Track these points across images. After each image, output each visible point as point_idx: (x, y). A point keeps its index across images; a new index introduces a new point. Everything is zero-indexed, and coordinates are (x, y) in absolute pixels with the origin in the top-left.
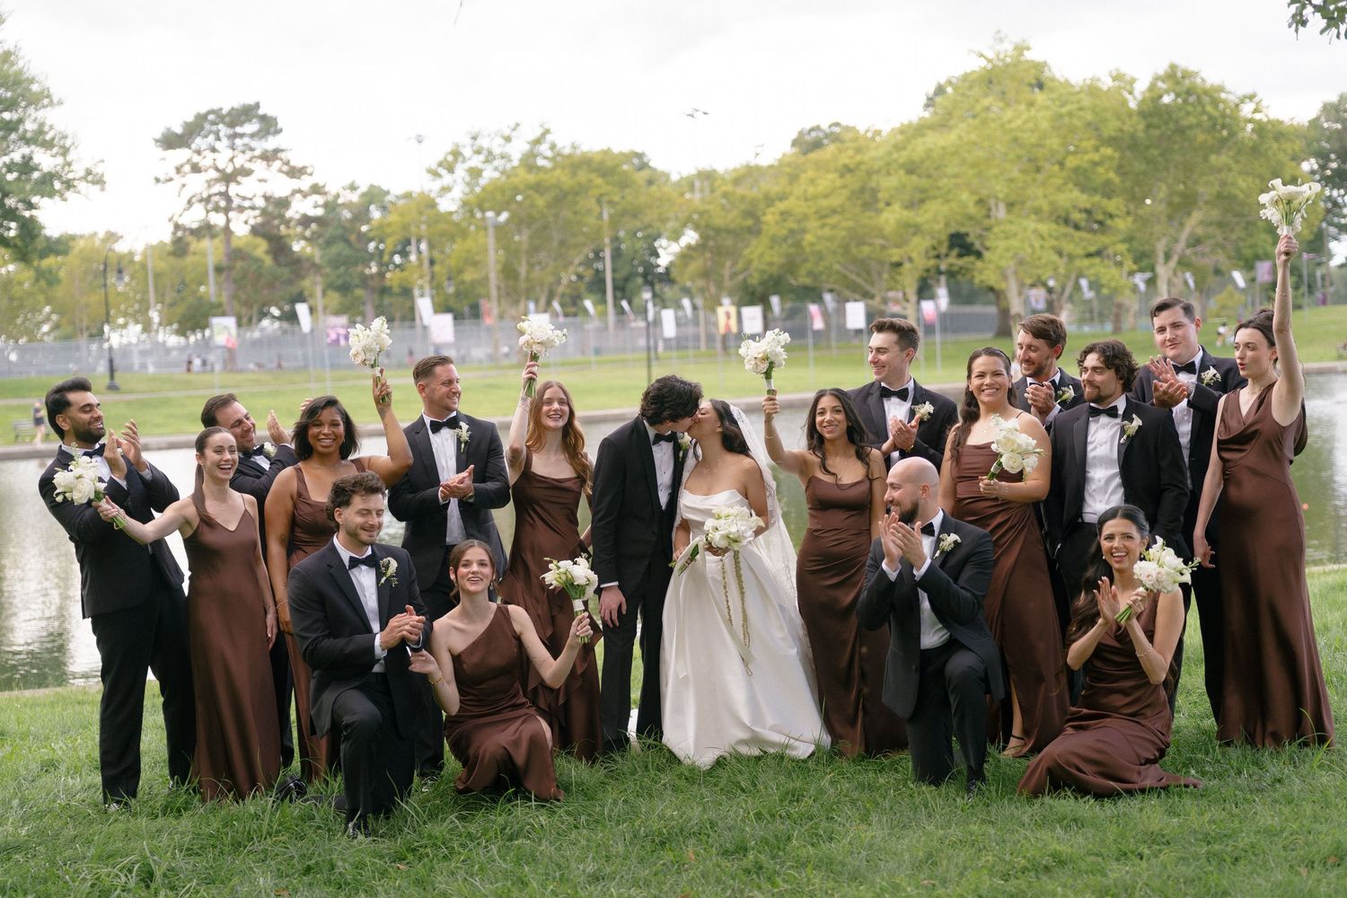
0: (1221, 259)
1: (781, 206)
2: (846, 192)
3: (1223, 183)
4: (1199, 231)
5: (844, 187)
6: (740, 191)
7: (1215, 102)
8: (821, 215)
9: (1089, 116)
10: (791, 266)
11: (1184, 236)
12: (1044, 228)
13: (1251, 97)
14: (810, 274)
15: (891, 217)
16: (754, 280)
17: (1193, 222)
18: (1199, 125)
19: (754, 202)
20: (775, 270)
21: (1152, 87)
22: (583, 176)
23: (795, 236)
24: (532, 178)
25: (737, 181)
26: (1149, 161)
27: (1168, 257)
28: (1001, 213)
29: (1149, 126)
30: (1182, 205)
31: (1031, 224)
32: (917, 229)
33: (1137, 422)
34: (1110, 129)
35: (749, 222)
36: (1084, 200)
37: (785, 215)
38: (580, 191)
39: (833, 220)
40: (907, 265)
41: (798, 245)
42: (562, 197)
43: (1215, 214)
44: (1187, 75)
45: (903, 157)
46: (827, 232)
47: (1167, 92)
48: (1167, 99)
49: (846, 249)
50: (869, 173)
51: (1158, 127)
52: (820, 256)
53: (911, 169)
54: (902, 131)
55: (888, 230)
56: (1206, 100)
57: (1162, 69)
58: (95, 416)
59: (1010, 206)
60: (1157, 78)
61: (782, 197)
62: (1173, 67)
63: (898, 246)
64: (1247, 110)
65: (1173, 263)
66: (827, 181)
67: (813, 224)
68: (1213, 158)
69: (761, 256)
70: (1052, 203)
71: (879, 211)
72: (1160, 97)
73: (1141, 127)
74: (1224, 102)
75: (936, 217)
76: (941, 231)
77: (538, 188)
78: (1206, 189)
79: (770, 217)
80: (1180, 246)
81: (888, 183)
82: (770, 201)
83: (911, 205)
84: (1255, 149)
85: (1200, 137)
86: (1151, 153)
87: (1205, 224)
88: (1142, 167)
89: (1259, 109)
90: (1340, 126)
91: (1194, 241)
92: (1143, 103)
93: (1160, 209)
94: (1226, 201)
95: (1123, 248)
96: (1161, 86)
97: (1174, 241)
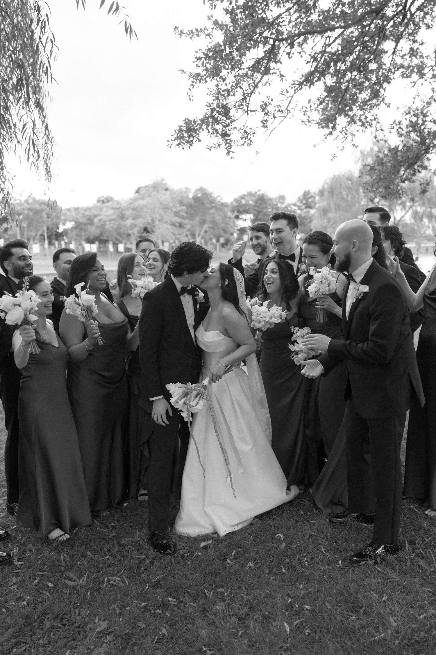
0: (212, 236)
1: (99, 218)
2: (116, 215)
3: (213, 217)
4: (207, 229)
5: (115, 213)
6: (87, 213)
7: (211, 196)
8: (110, 221)
9: (180, 198)
10: (101, 234)
11: (203, 231)
12: (169, 227)
13: (220, 196)
14: (107, 236)
15: (129, 222)
16: (91, 237)
17: (206, 227)
18: (208, 202)
19: (90, 216)
20: (97, 235)
21: (196, 192)
22: (43, 207)
23: (103, 226)
24: (28, 206)
25: (86, 210)
26: (195, 211)
27: (199, 235)
28: (157, 222)
29: (195, 202)
30: (203, 222)
31: (166, 226)
32: (135, 226)
34: (185, 202)
35: (89, 222)
36: (179, 220)
37: (100, 220)
38: (41, 211)
39: (113, 222)
40: (132, 235)
41: (104, 228)
42: (37, 212)
43: (211, 225)
44: (205, 189)
45: (132, 206)
46: (111, 225)
47: (200, 193)
48: (199, 195)
49: (116, 230)
50: (123, 210)
51: (197, 202)
52: (110, 232)
53: (134, 209)
54: (131, 199)
55: (128, 226)
56: (209, 196)
57: (198, 187)
58: (28, 263)
59: (159, 221)
60: (197, 190)
61: (99, 215)
62: (201, 187)
63: (131, 229)
64: (219, 199)
65: (201, 237)
66: (111, 212)
67: (108, 223)
68: (211, 211)
69: (93, 231)
70: (171, 221)
71: (125, 221)
73: (193, 202)
75: (141, 223)
76: (142, 226)
77: (29, 209)
78: (208, 218)
79: (96, 220)
80: (202, 233)
81: (128, 213)
82: (95, 216)
83: (133, 219)
84: (221, 209)
85: (208, 205)
86: (195, 209)
87: (209, 228)
88: (192, 212)
89: (222, 199)
90: (237, 204)
91: (206, 232)
92: (193, 196)
93: (197, 223)
94: (213, 222)
95: (188, 233)
96: (198, 192)
97: (200, 231)
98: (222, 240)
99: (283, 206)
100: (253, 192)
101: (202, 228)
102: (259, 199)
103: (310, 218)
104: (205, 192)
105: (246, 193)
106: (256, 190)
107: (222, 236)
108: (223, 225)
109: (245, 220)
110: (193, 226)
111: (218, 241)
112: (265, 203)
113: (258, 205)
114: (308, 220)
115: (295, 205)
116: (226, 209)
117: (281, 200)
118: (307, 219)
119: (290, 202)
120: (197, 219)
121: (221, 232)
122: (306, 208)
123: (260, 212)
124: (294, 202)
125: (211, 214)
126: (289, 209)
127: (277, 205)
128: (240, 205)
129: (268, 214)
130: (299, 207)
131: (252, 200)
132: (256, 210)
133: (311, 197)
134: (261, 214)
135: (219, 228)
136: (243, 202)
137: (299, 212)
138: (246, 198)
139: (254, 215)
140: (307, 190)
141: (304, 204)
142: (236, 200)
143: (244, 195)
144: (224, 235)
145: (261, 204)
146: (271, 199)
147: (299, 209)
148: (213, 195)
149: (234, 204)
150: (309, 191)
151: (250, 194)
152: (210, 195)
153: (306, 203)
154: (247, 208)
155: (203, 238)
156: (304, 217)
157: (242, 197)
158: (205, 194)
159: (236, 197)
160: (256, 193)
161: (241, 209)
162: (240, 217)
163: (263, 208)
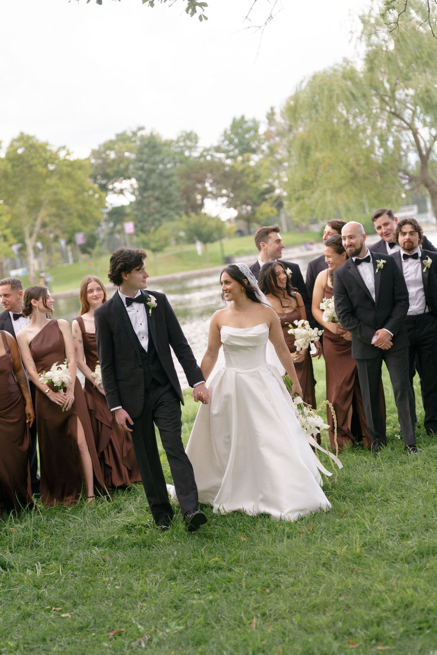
3: (55, 194)
4: (47, 220)
7: (45, 151)
11: (38, 223)
13: (64, 148)
17: (43, 215)
18: (40, 163)
21: (11, 145)
26: (16, 184)
27: (31, 235)
29: (13, 166)
30: (35, 206)
33: (430, 261)
43: (54, 210)
44: (29, 138)
47: (20, 147)
48: (20, 151)
51: (18, 166)
56: (40, 150)
57: (16, 135)
60: (14, 140)
62: (22, 133)
64: (62, 154)
65: (34, 236)
68: (48, 181)
72: (16, 150)
73: (9, 166)
74: (50, 151)
78: (45, 196)
80: (37, 229)
84: (69, 175)
85: (40, 169)
86: (15, 180)
87: (49, 215)
88: (10, 187)
89: (68, 154)
90: (100, 161)
91: (44, 225)
92: (8, 153)
93: (24, 209)
94: (58, 203)
95: (8, 232)
96: (16, 144)
97: (33, 226)
98: (80, 239)
99: (196, 154)
100: (129, 134)
101: (35, 220)
102: (146, 146)
103: (254, 171)
104: (30, 142)
105: (113, 137)
106: (134, 129)
107: (80, 231)
108: (80, 207)
109: (121, 192)
110: (15, 217)
111: (70, 241)
112: (159, 152)
113: (145, 157)
114: (251, 176)
115: (218, 149)
116: (79, 174)
117: (189, 143)
118: (248, 176)
119: (208, 146)
120: (22, 200)
121: (77, 222)
122: (241, 153)
123: (151, 171)
124: (216, 144)
125: (52, 187)
126: (209, 158)
127: (182, 153)
128: (106, 163)
129: (168, 173)
130: (226, 152)
131: (130, 150)
132: (142, 168)
133: (248, 130)
134: (154, 176)
135: (70, 214)
136: (112, 155)
137: (229, 162)
138: (116, 147)
139: (138, 179)
140: (238, 117)
141: (236, 146)
142: (96, 154)
143: (111, 141)
144: (83, 228)
145: (150, 156)
146: (168, 144)
147: (228, 157)
148: (48, 148)
149: (93, 161)
150: (243, 117)
151: (122, 138)
152: (43, 147)
153: (241, 143)
154: (122, 166)
155: (40, 238)
156: (243, 171)
157: (109, 146)
158: (32, 146)
159: (96, 147)
160: (135, 134)
161: (109, 171)
162: (110, 187)
163: (155, 163)
